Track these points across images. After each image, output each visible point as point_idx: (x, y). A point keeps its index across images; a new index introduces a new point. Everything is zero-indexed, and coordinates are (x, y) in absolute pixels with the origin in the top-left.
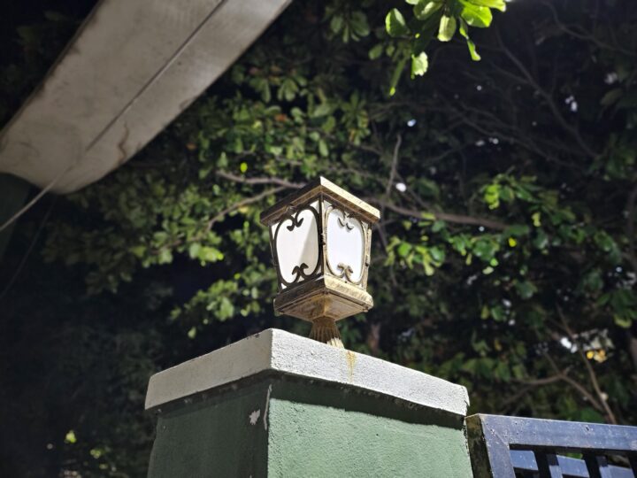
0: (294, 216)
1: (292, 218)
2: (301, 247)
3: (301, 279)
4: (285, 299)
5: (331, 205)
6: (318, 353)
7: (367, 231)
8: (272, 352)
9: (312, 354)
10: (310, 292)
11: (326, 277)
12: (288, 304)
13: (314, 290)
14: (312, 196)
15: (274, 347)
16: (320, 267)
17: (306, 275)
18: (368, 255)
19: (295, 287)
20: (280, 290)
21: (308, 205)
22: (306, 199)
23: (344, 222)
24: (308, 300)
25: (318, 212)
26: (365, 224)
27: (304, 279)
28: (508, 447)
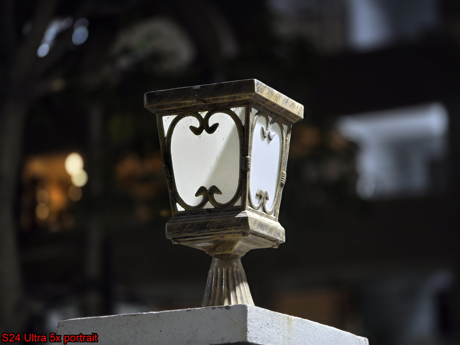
0: (203, 114)
1: (199, 117)
3: (209, 205)
4: (186, 228)
5: (258, 111)
6: (271, 323)
7: (286, 137)
8: (248, 327)
9: (267, 324)
10: (226, 230)
11: (248, 213)
12: (190, 235)
13: (232, 228)
14: (238, 99)
15: (249, 323)
16: (240, 199)
17: (218, 203)
18: (285, 171)
19: (198, 213)
20: (174, 211)
21: (226, 107)
22: (226, 101)
23: (267, 131)
24: (219, 237)
25: (243, 123)
26: (285, 127)
27: (213, 207)
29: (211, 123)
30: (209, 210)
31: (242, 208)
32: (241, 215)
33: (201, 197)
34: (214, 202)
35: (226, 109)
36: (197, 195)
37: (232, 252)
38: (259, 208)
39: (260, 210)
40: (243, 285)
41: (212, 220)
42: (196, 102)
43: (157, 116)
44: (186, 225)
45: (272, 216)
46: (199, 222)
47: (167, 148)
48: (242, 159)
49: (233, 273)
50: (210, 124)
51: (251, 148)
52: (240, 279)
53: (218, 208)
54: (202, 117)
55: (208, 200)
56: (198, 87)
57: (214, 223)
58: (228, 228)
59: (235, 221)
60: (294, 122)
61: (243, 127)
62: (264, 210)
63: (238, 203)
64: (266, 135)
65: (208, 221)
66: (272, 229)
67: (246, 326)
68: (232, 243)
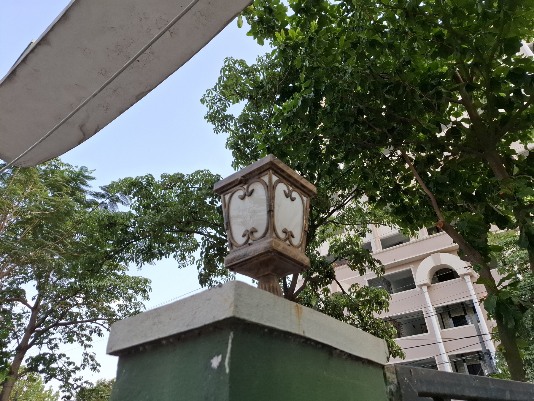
0: (245, 187)
5: (278, 178)
6: (273, 304)
9: (268, 305)
28: (417, 394)
30: (250, 244)
33: (245, 238)
35: (258, 179)
36: (243, 236)
38: (285, 240)
45: (299, 250)
50: (250, 191)
55: (250, 238)
62: (291, 243)
65: (248, 250)
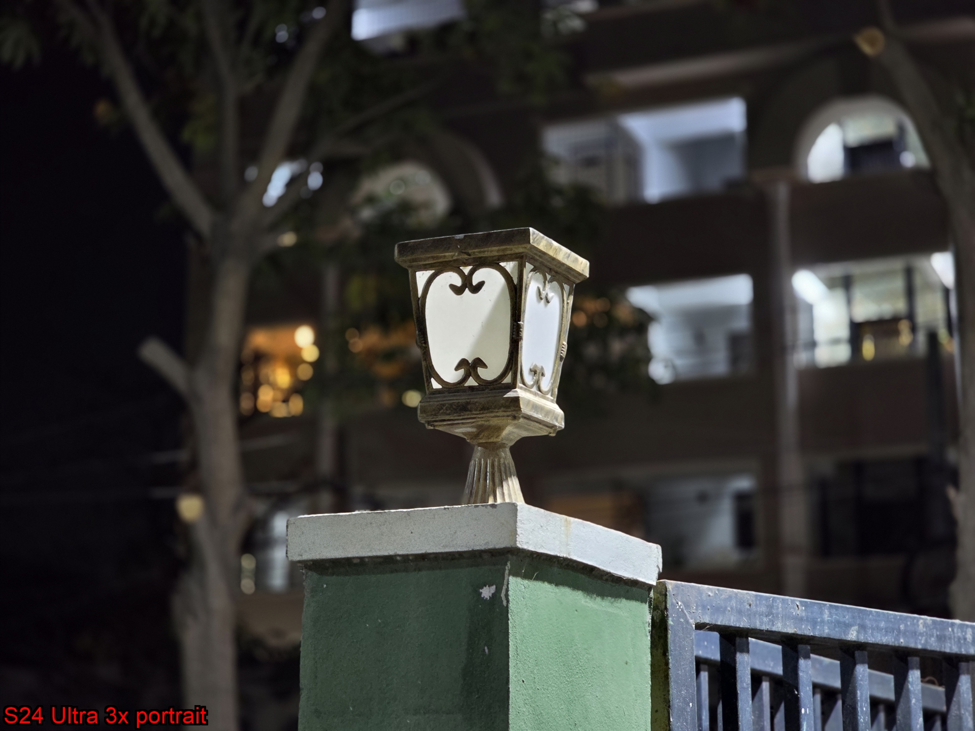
0: (466, 270)
1: (461, 273)
2: (475, 327)
3: (471, 382)
4: (442, 409)
5: (533, 267)
6: (545, 525)
7: (568, 300)
8: (517, 529)
9: (541, 527)
10: (492, 412)
11: (519, 392)
12: (447, 417)
13: (500, 410)
14: (508, 252)
15: (519, 524)
16: (510, 374)
17: (483, 379)
18: (565, 341)
19: (458, 391)
20: (428, 389)
21: (495, 262)
22: (496, 254)
23: (544, 292)
24: (484, 420)
25: (516, 281)
26: (566, 287)
27: (477, 384)
28: (694, 626)
29: (475, 280)
30: (471, 388)
31: (513, 386)
32: (510, 394)
33: (461, 372)
34: (477, 377)
35: (493, 263)
36: (457, 369)
37: (499, 440)
38: (532, 386)
39: (534, 389)
40: (512, 480)
41: (476, 400)
42: (458, 255)
43: (410, 271)
44: (444, 405)
45: (549, 396)
46: (459, 402)
47: (422, 311)
48: (514, 325)
49: (499, 465)
50: (475, 282)
51: (524, 311)
52: (508, 473)
53: (482, 385)
54: (464, 273)
55: (470, 375)
56: (461, 236)
57: (477, 404)
58: (495, 410)
59: (503, 401)
60: (578, 281)
61: (515, 287)
62: (539, 389)
63: (508, 380)
64: (543, 296)
65: (470, 402)
66: (548, 412)
67: (516, 527)
68: (499, 429)
